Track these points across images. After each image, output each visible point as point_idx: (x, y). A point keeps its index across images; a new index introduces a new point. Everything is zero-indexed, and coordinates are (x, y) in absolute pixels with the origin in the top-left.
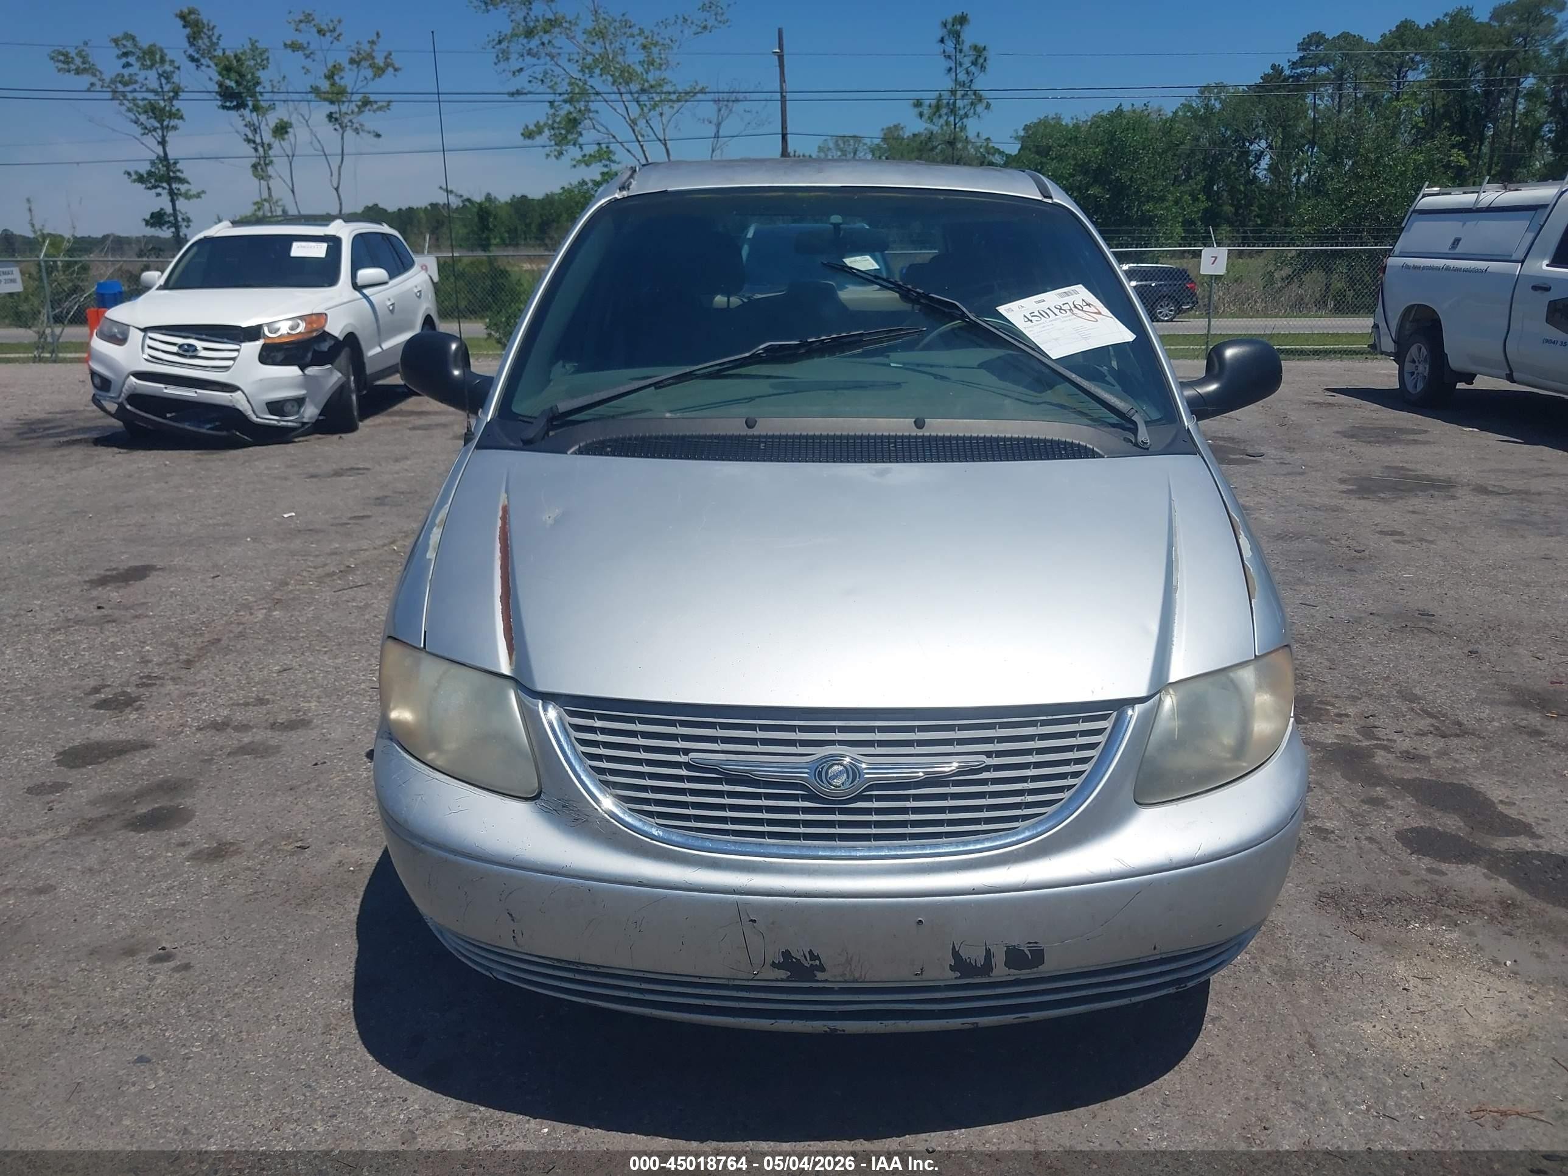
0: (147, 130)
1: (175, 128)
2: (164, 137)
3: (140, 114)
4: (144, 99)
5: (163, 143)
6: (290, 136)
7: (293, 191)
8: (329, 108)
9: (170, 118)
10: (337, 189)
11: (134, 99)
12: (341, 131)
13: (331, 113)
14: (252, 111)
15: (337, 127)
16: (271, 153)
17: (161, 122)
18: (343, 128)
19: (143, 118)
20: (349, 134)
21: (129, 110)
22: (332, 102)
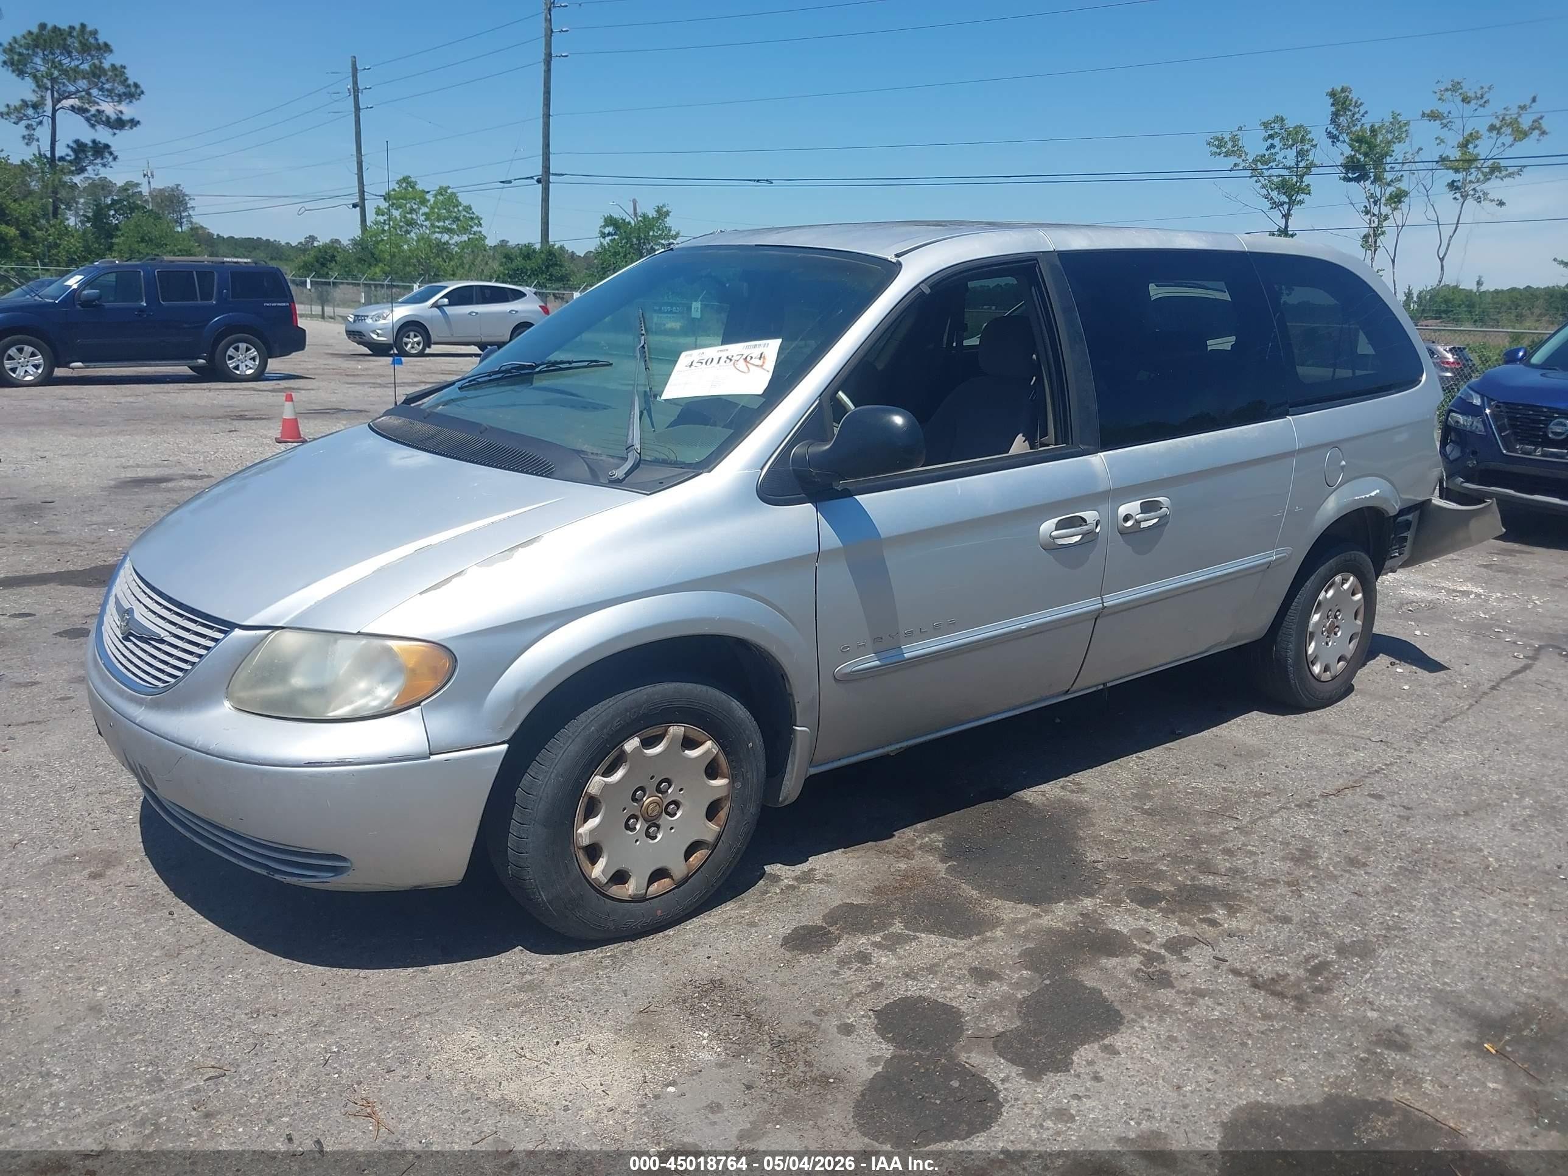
0: (1276, 205)
1: (1301, 202)
2: (1289, 210)
3: (1272, 190)
4: (1278, 176)
5: (1286, 216)
6: (1404, 206)
7: (1393, 261)
8: (1451, 176)
9: (1298, 193)
10: (1442, 260)
11: (1269, 176)
12: (1461, 200)
13: (1453, 182)
14: (1372, 183)
15: (1458, 195)
16: (1385, 224)
17: (1290, 197)
18: (1465, 197)
19: (1274, 194)
20: (1470, 201)
21: (1264, 187)
22: (1457, 171)
